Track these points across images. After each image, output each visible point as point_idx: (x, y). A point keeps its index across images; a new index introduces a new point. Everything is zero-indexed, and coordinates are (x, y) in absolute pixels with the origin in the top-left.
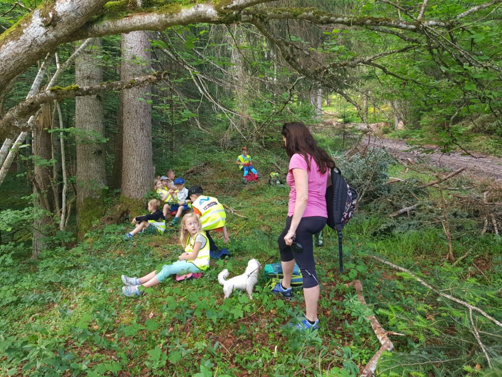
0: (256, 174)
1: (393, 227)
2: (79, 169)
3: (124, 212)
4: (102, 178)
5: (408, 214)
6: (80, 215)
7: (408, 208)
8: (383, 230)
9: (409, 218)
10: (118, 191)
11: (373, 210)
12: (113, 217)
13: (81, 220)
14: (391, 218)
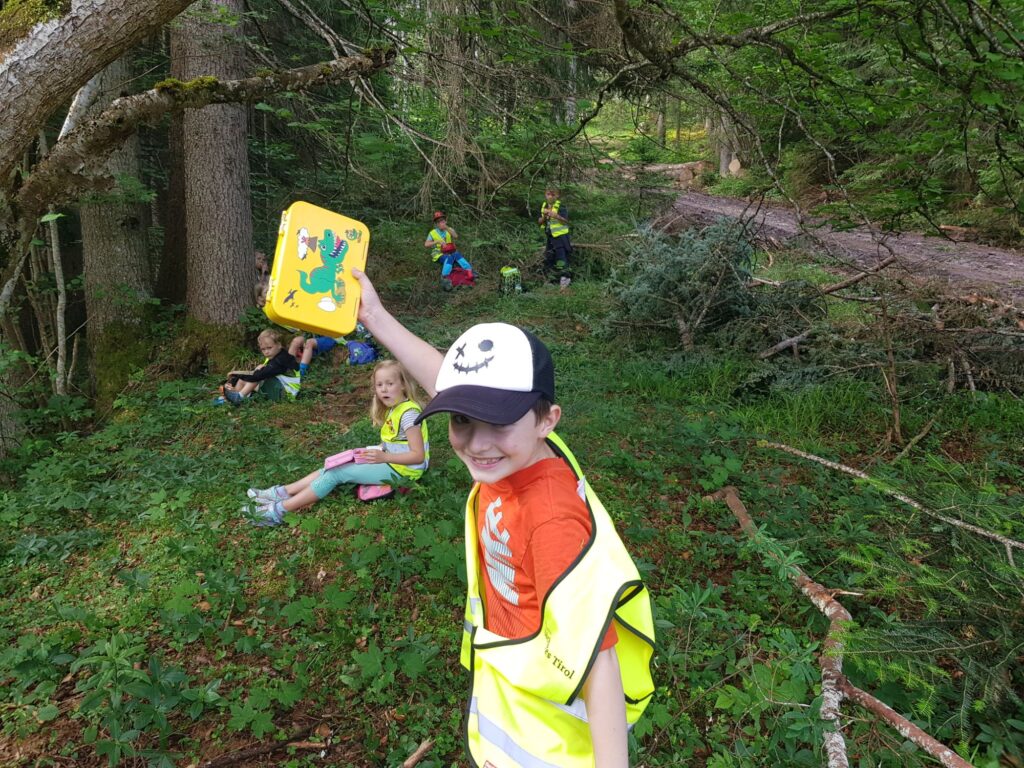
0: (469, 270)
1: (772, 378)
2: (88, 259)
3: (196, 354)
4: (143, 280)
5: (795, 351)
6: (98, 362)
7: (793, 339)
8: (754, 386)
9: (797, 359)
10: (179, 307)
11: (725, 344)
12: (174, 364)
13: (101, 371)
14: (763, 360)
